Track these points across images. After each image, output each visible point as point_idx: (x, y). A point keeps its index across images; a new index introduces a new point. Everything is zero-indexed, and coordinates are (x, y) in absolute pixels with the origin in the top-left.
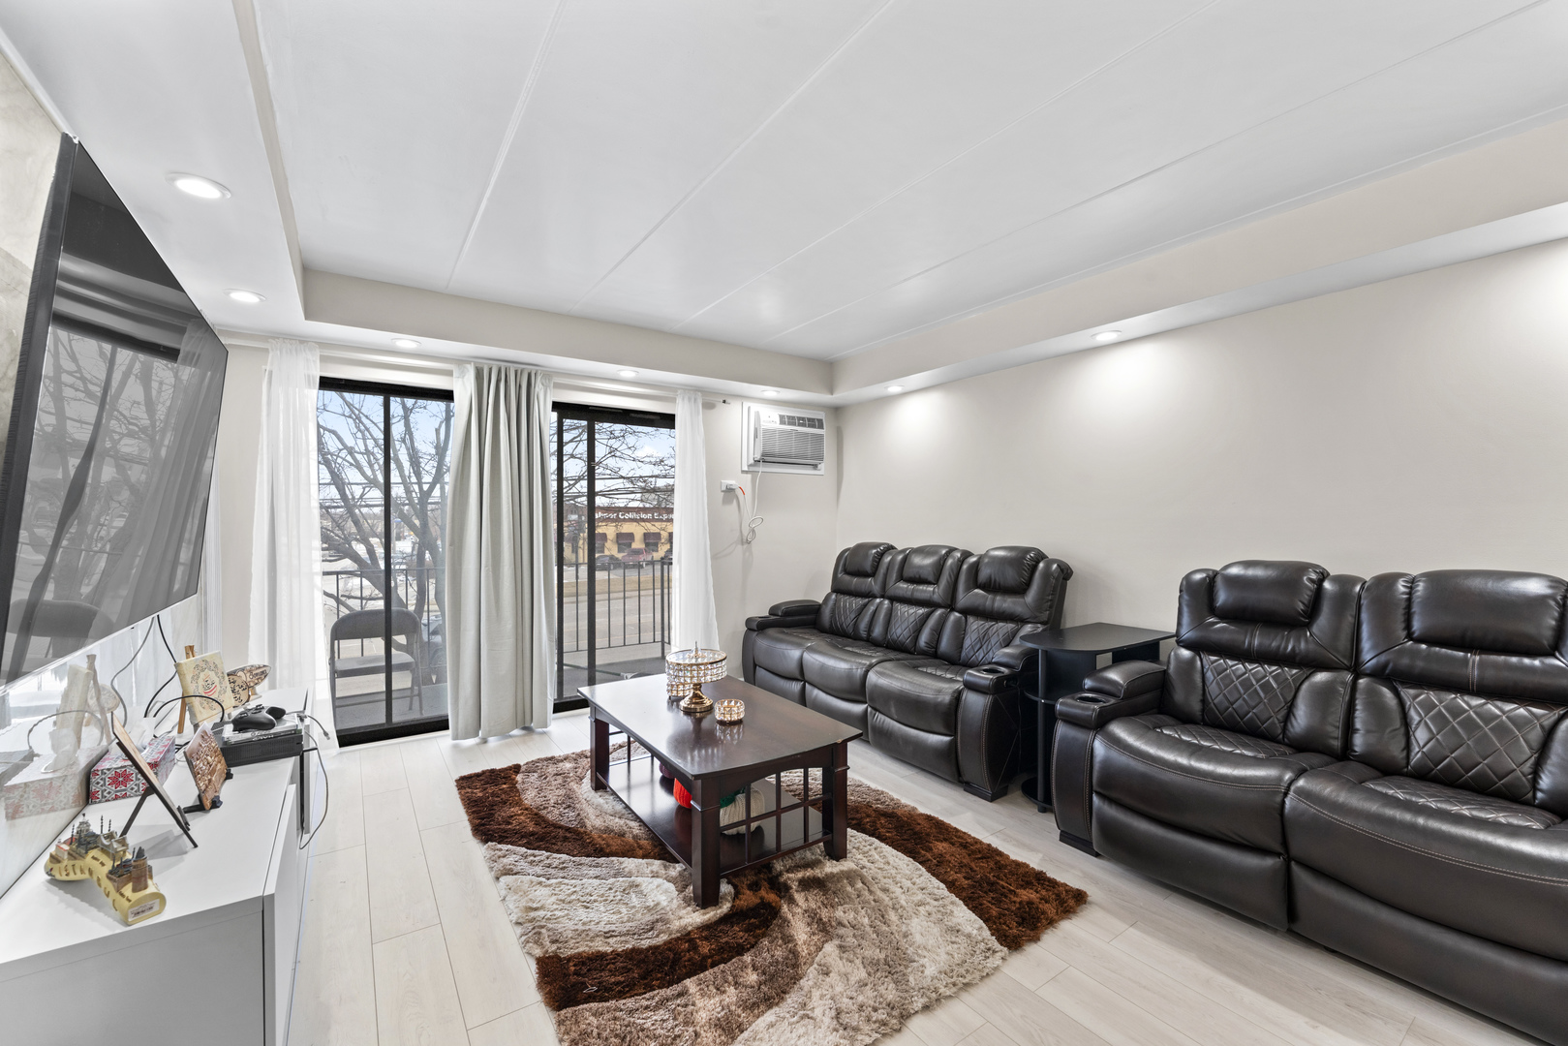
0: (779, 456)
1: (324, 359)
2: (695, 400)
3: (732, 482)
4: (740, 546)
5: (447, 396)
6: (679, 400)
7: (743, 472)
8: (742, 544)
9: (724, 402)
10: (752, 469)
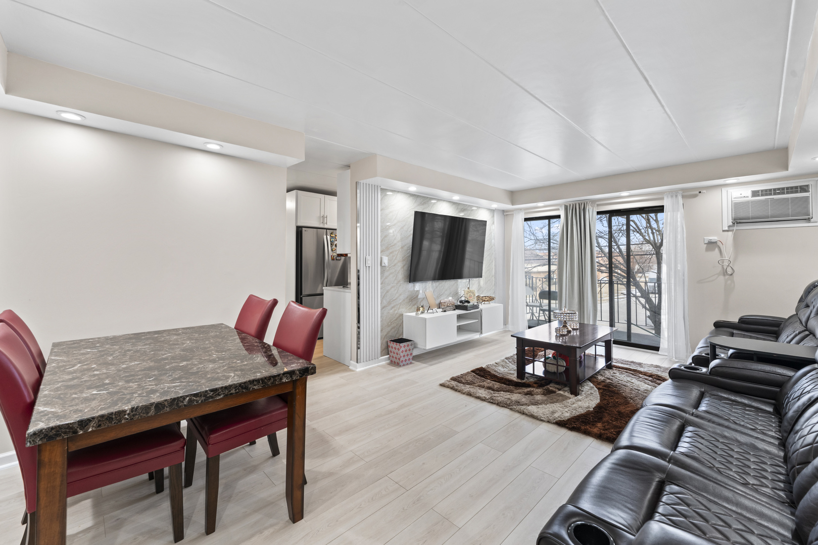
0: (752, 218)
1: (525, 213)
2: (676, 196)
3: (714, 238)
4: (722, 277)
5: (558, 217)
6: (665, 198)
7: (724, 231)
8: (724, 275)
9: (700, 192)
10: (731, 229)
